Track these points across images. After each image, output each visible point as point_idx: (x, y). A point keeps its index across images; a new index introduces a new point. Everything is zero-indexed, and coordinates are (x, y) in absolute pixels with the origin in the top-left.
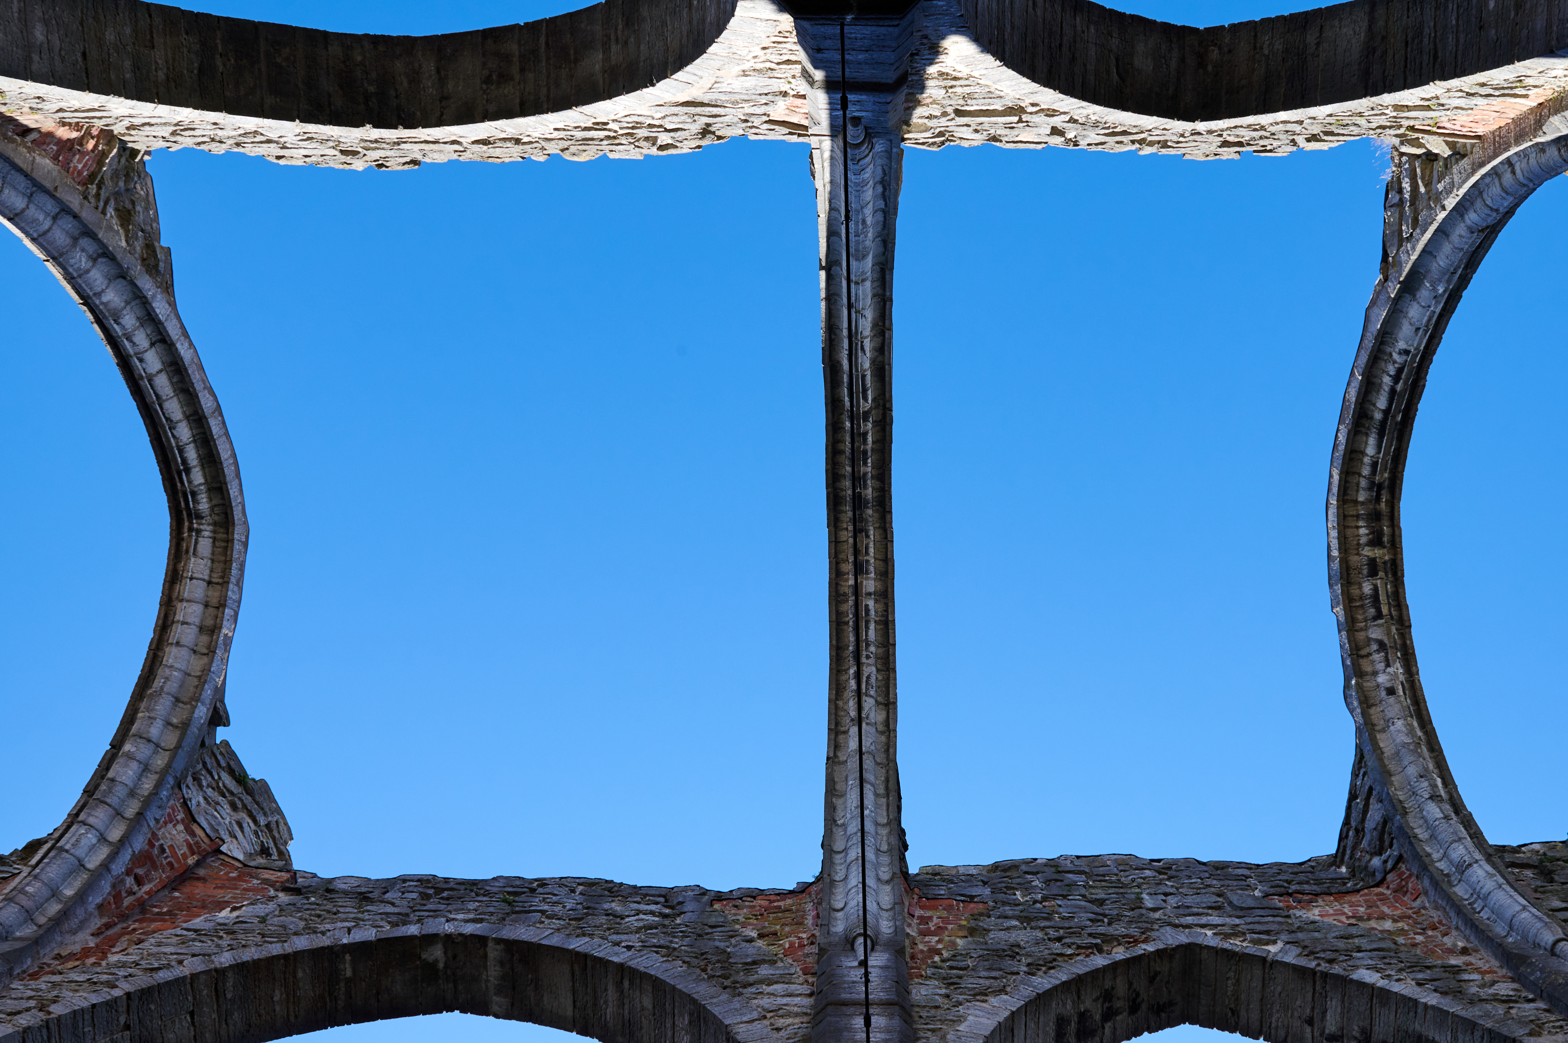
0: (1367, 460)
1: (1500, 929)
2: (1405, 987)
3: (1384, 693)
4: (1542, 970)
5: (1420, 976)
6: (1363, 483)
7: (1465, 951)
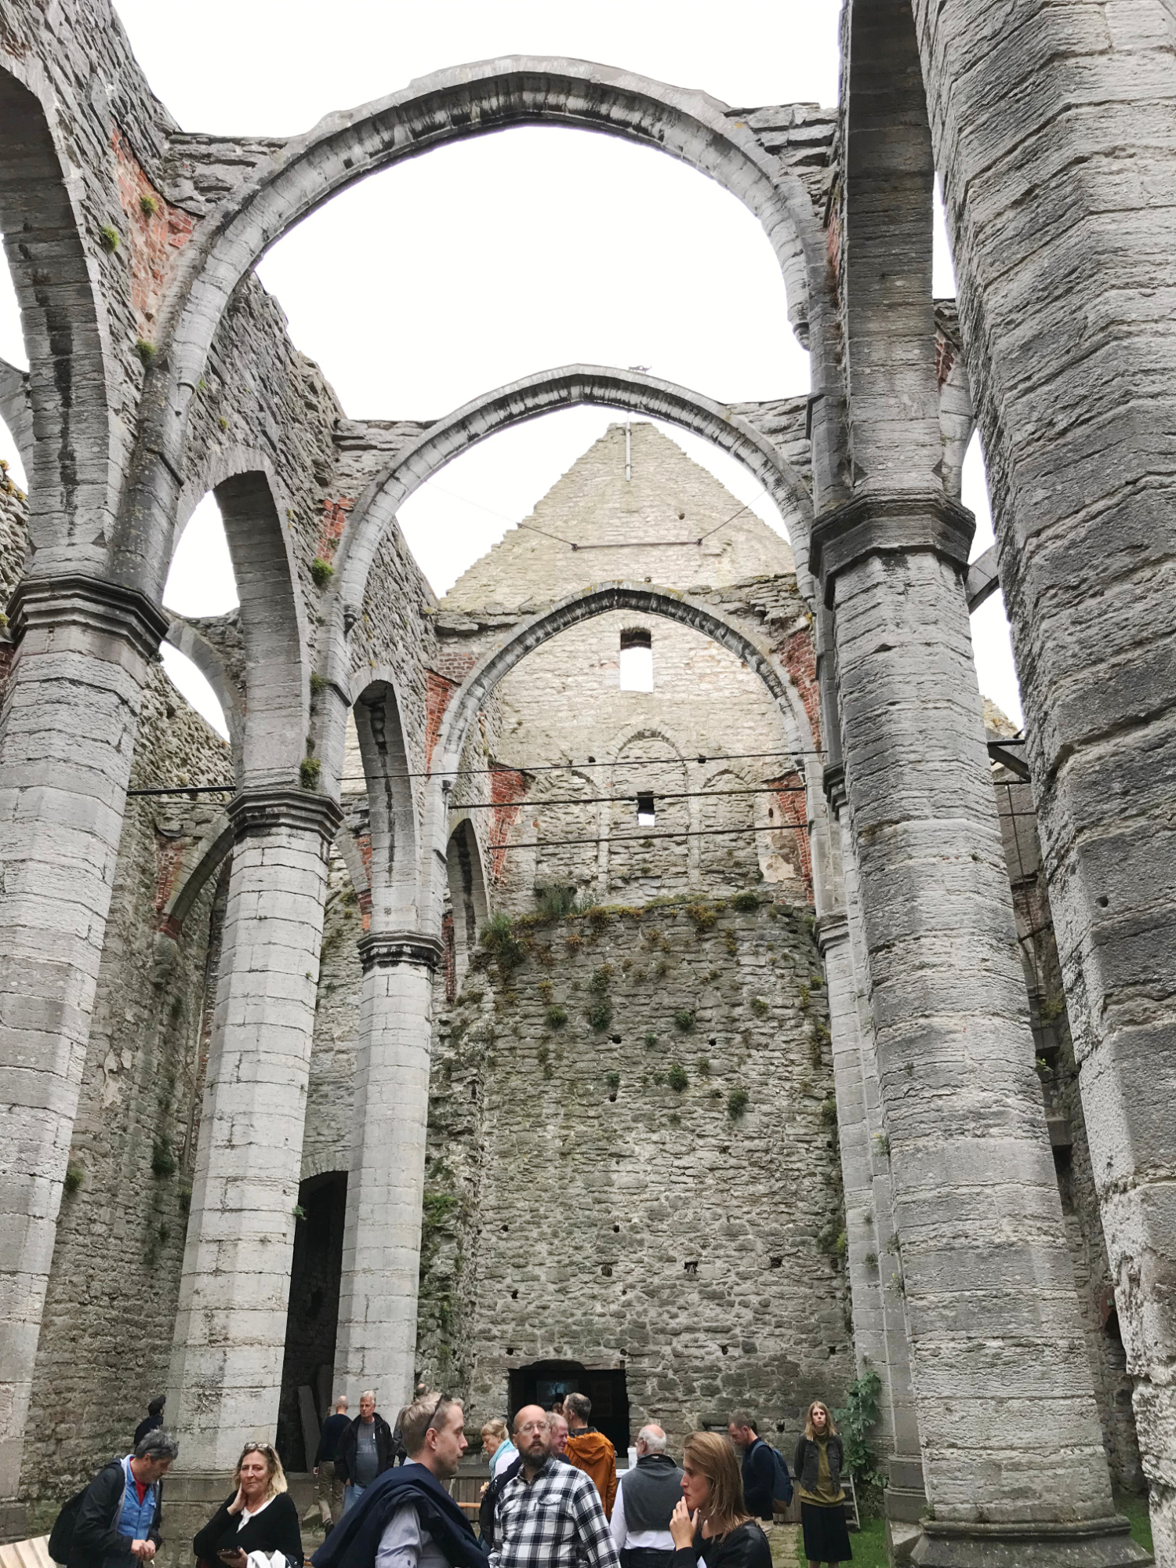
0: (562, 99)
1: (180, 334)
2: (100, 305)
3: (344, 156)
4: (163, 386)
5: (115, 306)
6: (540, 97)
7: (149, 317)
